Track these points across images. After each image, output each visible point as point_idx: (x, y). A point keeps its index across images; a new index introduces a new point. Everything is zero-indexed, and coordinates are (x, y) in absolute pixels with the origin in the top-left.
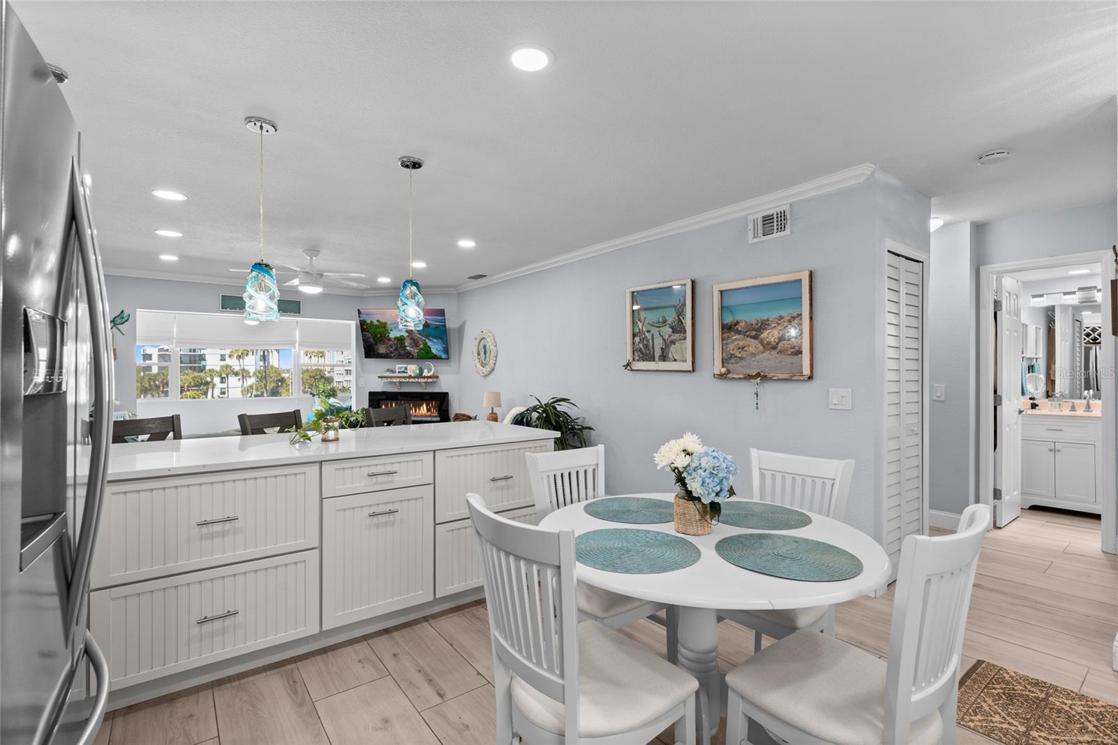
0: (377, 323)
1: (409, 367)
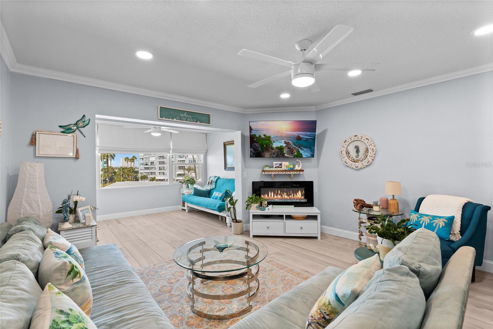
0: (264, 137)
1: (283, 163)
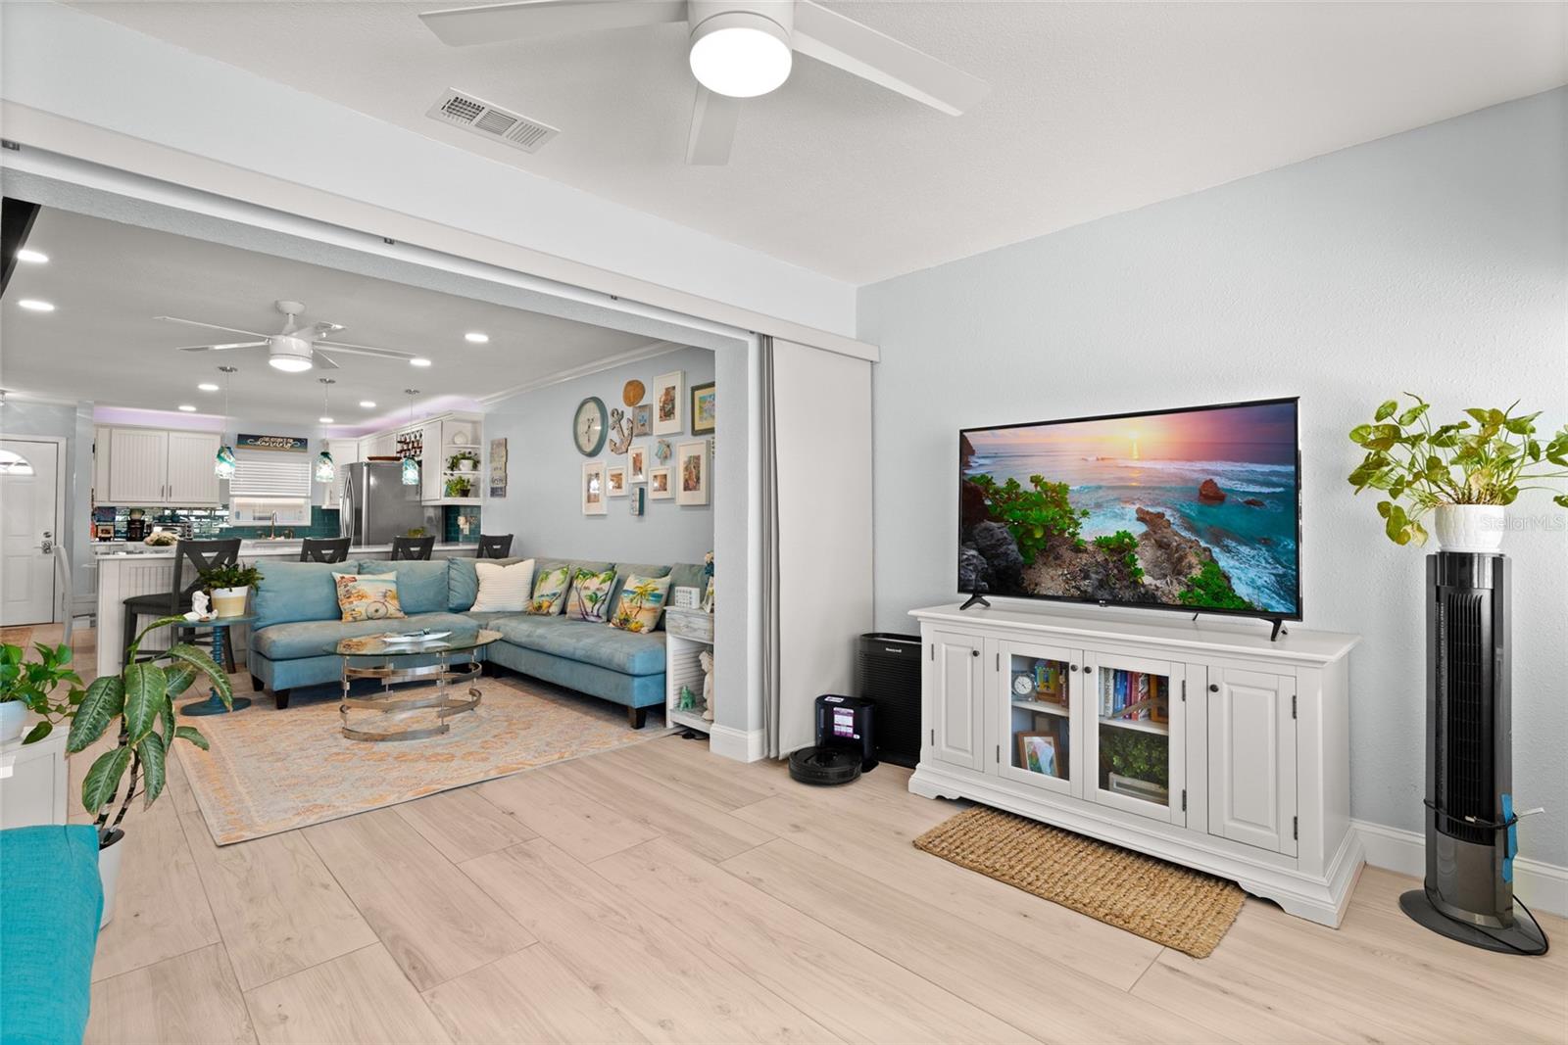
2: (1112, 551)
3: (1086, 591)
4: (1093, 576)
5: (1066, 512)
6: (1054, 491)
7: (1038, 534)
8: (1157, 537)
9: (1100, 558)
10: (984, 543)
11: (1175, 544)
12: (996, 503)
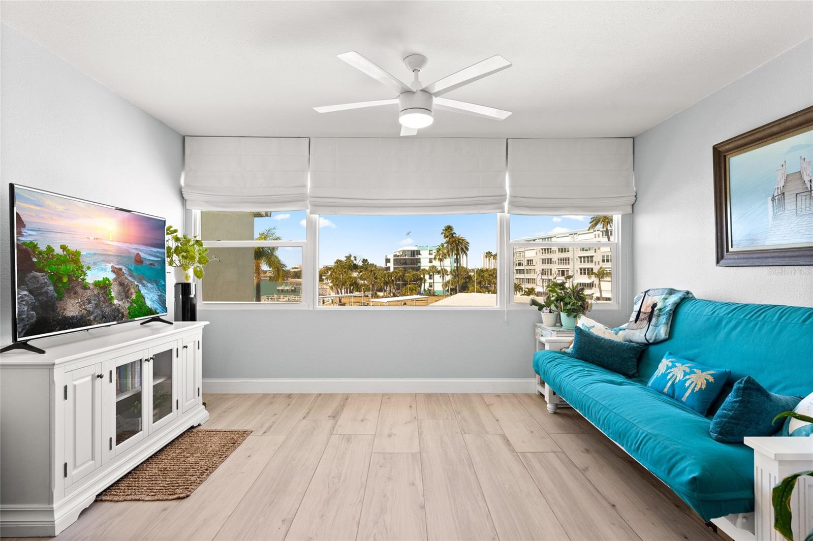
2: (101, 288)
3: (89, 311)
4: (93, 302)
5: (79, 267)
6: (73, 255)
7: (65, 280)
8: (119, 280)
9: (96, 292)
10: (32, 286)
11: (126, 283)
12: (40, 261)
